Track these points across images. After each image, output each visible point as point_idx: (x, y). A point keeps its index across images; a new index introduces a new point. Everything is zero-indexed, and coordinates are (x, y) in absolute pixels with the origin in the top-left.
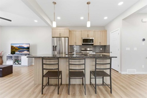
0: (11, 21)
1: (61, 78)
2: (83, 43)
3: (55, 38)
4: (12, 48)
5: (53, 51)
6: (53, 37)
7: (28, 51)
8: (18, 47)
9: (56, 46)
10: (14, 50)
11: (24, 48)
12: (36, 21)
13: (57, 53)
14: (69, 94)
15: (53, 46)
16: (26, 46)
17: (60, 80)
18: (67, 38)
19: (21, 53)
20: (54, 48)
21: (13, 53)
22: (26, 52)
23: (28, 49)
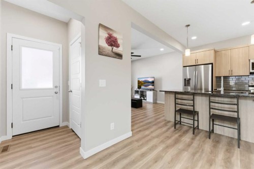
0: (140, 56)
1: (198, 121)
2: (251, 71)
3: (188, 67)
4: (139, 82)
5: (185, 86)
6: (184, 67)
7: (153, 85)
8: (143, 81)
9: (190, 79)
10: (140, 85)
11: (149, 82)
12: (162, 49)
13: (192, 89)
14: (210, 138)
15: (185, 79)
16: (151, 80)
17: (196, 122)
18: (211, 65)
19: (146, 88)
20: (187, 82)
21: (139, 87)
22: (151, 87)
23: (153, 82)
